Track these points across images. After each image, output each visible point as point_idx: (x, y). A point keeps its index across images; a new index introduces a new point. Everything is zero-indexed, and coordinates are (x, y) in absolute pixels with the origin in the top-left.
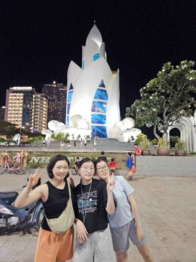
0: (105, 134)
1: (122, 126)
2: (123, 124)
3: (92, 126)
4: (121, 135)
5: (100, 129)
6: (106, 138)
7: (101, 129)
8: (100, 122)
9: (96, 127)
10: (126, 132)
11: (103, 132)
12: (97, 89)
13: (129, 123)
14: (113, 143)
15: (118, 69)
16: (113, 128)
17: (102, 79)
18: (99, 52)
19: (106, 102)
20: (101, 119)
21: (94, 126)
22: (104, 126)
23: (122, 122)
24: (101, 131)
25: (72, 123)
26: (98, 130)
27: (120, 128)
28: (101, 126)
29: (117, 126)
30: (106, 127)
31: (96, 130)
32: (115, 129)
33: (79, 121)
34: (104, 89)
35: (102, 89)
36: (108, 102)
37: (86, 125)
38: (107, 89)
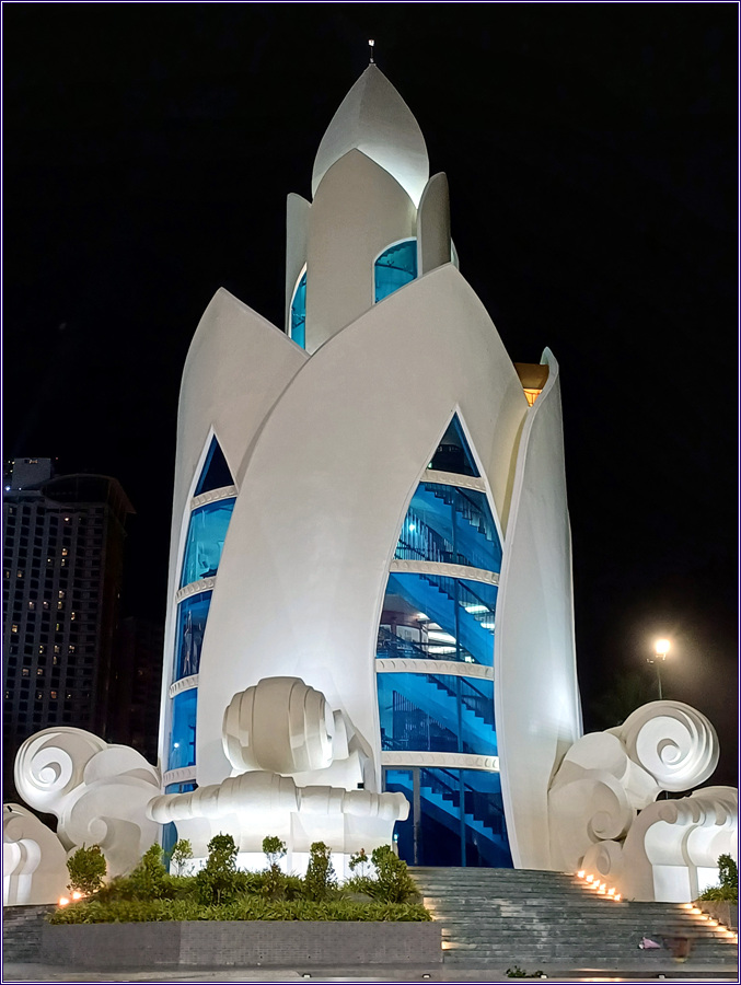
0: (488, 833)
1: (619, 773)
2: (632, 754)
3: (386, 770)
4: (621, 839)
5: (446, 797)
7: (453, 797)
8: (445, 741)
9: (417, 777)
10: (672, 821)
11: (469, 820)
12: (421, 483)
13: (675, 744)
14: (583, 915)
15: (547, 350)
16: (549, 789)
17: (455, 416)
18: (414, 234)
19: (488, 581)
20: (456, 713)
21: (401, 772)
22: (484, 768)
23: (619, 737)
24: (456, 808)
25: (245, 744)
26: (436, 799)
27: (610, 781)
28: (456, 773)
29: (582, 773)
30: (498, 774)
31: (422, 799)
32: (569, 796)
33: (299, 728)
34: (469, 486)
35: (456, 488)
36: (504, 581)
37: (345, 761)
38: (487, 484)
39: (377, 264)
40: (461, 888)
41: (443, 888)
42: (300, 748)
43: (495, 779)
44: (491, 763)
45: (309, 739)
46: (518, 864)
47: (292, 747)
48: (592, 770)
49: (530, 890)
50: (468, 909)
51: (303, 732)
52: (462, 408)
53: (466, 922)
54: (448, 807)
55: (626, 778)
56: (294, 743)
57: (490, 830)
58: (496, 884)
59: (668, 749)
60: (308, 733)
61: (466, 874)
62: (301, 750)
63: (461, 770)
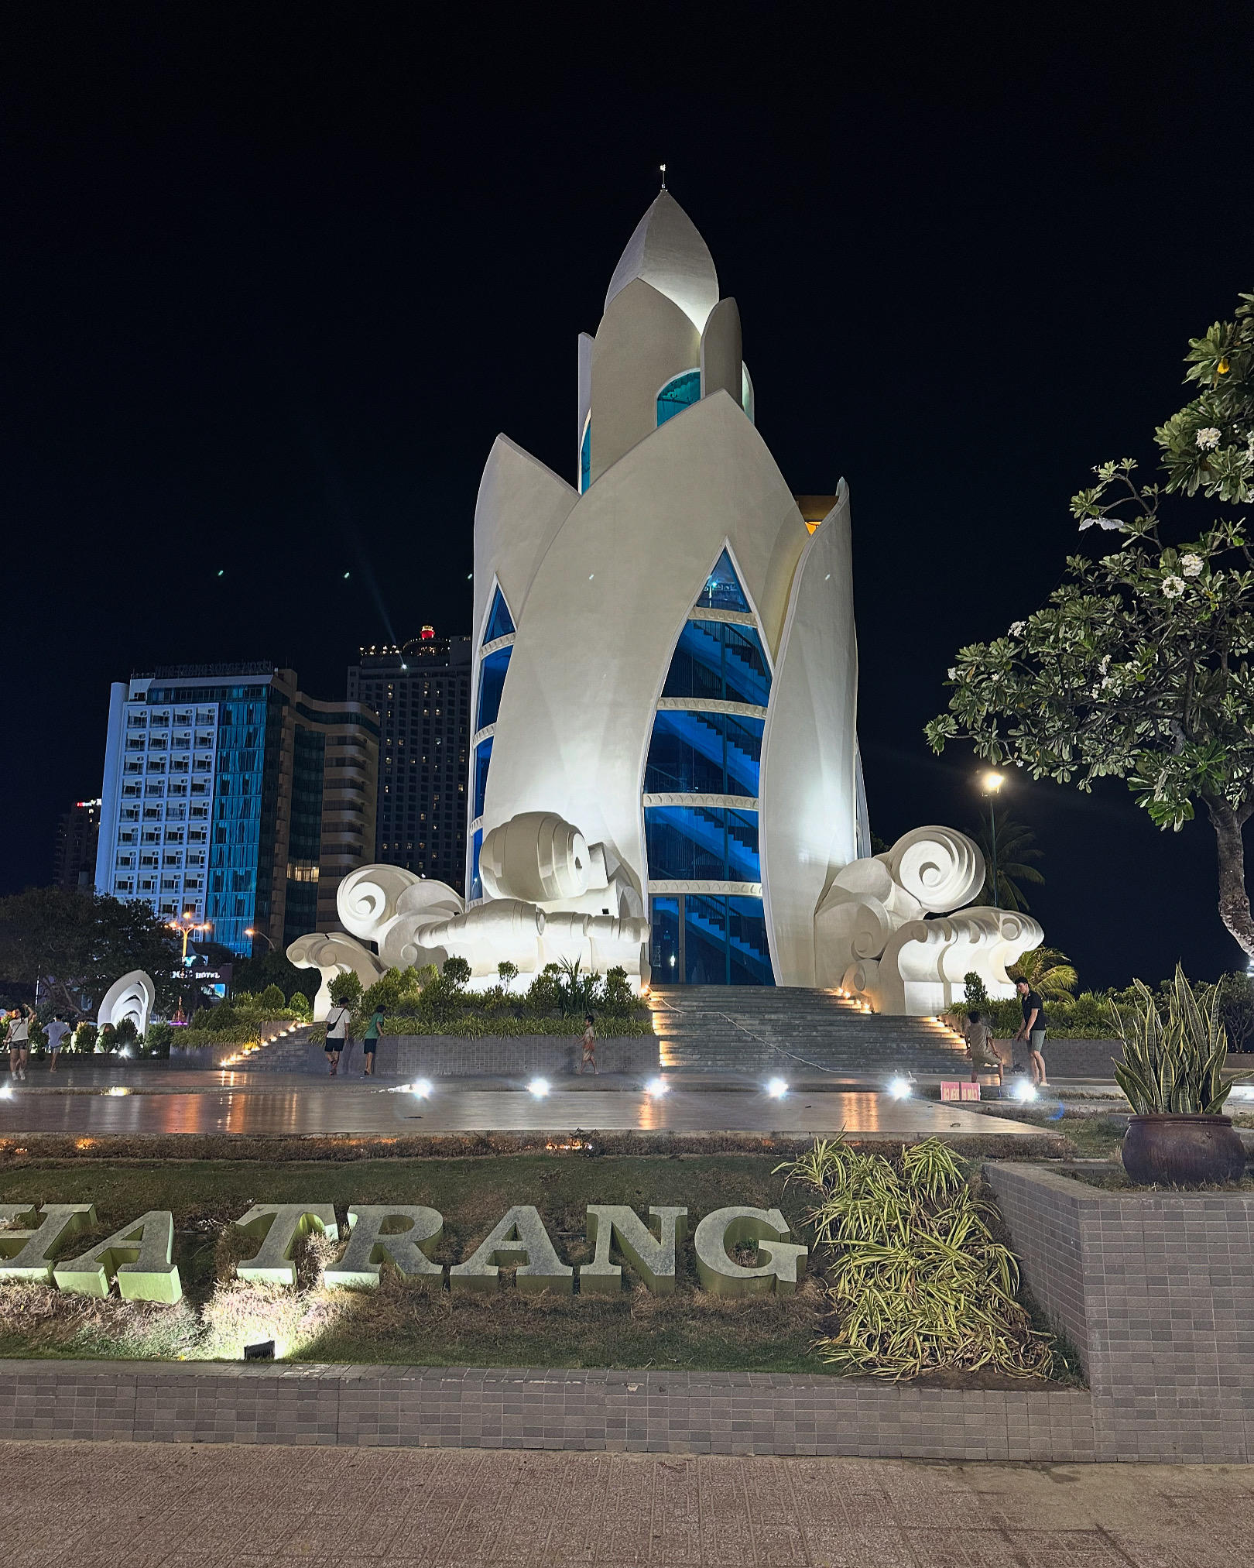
0: (755, 954)
1: (883, 896)
2: (896, 877)
3: (654, 899)
4: (878, 959)
5: (712, 922)
6: (764, 990)
7: (720, 922)
9: (682, 903)
10: (923, 940)
11: (735, 942)
12: (688, 621)
13: (937, 868)
14: (819, 1028)
15: (842, 479)
16: (816, 912)
17: (725, 550)
18: (698, 366)
19: (757, 716)
20: (723, 843)
21: (668, 899)
22: (750, 894)
23: (886, 863)
24: (722, 932)
25: (499, 875)
26: (704, 924)
27: (874, 905)
28: (722, 900)
29: (847, 896)
30: (761, 901)
31: (688, 923)
32: (835, 919)
33: (547, 859)
34: (739, 622)
35: (727, 624)
36: (771, 716)
37: (604, 890)
38: (758, 619)
39: (658, 400)
40: (712, 1004)
41: (695, 1004)
42: (549, 877)
43: (757, 904)
44: (756, 890)
45: (557, 869)
46: (779, 982)
47: (542, 877)
48: (857, 894)
49: (781, 1005)
50: (704, 1024)
51: (551, 863)
52: (732, 545)
53: (697, 1034)
54: (715, 931)
55: (891, 902)
56: (543, 873)
57: (756, 951)
58: (748, 1000)
59: (929, 872)
60: (556, 864)
61: (722, 991)
62: (550, 880)
63: (726, 896)
